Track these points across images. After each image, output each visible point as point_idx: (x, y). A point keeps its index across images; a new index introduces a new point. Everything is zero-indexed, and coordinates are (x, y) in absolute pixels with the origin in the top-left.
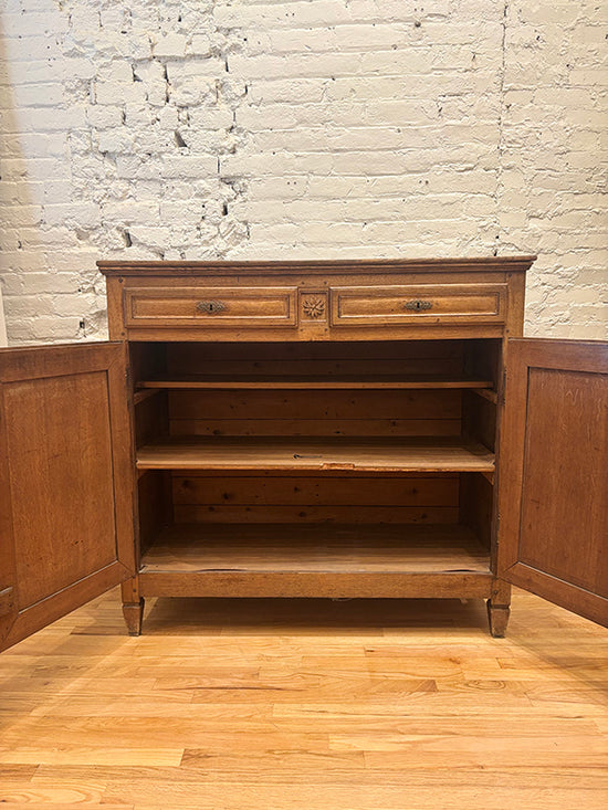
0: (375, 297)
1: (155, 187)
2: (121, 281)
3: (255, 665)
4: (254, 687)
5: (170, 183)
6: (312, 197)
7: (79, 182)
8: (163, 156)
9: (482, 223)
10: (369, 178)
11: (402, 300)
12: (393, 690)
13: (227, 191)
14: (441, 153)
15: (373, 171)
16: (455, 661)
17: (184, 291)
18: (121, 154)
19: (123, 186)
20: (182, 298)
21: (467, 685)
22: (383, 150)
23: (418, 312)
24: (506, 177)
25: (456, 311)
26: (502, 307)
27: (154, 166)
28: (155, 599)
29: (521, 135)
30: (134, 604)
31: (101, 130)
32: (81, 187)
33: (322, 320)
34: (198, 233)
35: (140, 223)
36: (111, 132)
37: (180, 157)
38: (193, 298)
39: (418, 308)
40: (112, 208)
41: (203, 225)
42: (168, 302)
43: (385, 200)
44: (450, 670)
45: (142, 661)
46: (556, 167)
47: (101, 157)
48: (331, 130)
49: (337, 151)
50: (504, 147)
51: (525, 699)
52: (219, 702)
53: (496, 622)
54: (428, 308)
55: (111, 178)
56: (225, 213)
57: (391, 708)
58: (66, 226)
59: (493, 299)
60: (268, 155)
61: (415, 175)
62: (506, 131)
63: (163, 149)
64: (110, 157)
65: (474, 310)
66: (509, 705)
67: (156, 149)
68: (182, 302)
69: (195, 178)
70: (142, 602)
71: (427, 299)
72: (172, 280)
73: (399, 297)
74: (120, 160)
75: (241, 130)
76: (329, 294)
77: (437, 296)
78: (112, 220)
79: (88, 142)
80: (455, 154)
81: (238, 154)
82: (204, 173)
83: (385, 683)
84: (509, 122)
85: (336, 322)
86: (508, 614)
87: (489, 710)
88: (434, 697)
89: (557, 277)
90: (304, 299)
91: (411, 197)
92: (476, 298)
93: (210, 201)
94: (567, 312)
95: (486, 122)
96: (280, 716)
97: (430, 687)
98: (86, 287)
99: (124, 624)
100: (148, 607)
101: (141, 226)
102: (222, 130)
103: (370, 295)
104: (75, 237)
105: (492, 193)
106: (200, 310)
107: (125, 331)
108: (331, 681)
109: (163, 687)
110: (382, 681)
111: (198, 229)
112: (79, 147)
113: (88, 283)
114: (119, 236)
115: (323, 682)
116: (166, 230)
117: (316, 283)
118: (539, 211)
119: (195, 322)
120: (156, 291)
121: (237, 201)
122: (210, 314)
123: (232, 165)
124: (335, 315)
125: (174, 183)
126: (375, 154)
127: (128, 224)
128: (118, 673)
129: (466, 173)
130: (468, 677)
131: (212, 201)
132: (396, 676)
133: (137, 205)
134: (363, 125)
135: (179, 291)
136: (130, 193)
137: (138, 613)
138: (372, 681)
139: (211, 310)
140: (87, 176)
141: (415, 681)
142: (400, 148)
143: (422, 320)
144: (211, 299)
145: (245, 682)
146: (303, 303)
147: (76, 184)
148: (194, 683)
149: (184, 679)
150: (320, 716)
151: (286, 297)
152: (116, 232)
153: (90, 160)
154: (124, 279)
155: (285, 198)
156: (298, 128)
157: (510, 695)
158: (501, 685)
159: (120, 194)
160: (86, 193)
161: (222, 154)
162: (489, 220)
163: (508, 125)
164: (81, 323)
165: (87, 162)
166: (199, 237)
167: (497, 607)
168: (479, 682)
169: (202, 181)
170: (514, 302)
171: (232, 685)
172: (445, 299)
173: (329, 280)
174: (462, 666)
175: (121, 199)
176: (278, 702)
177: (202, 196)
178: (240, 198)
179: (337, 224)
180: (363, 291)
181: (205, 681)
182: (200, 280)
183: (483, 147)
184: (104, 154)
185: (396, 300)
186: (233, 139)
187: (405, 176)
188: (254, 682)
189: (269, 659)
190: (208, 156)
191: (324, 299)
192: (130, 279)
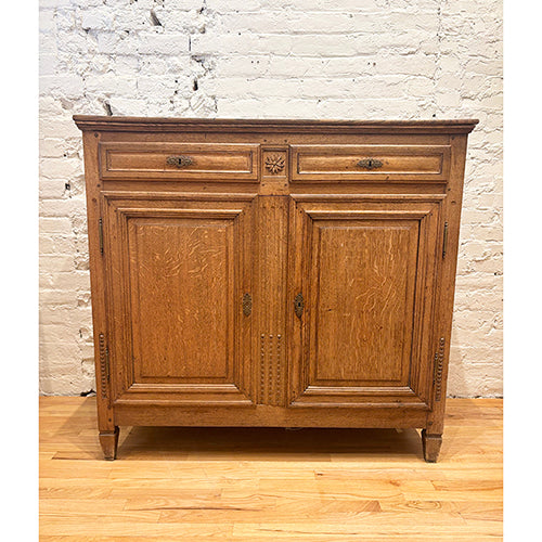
0: (331, 155)
1: (133, 62)
2: (97, 136)
3: (218, 486)
4: (216, 508)
5: (146, 59)
6: (273, 76)
7: (64, 56)
8: (140, 34)
9: (422, 103)
10: (323, 59)
11: (355, 158)
12: (341, 511)
13: (197, 67)
14: (388, 38)
15: (328, 53)
16: (395, 484)
17: (154, 146)
18: (102, 31)
19: (104, 60)
20: (153, 152)
21: (407, 505)
22: (337, 33)
23: (370, 170)
24: (444, 61)
25: (404, 170)
26: (445, 168)
27: (131, 44)
28: (130, 428)
29: (457, 24)
30: (109, 432)
31: (84, 9)
32: (66, 60)
33: (282, 176)
34: (172, 105)
35: (120, 95)
36: (93, 10)
37: (155, 34)
38: (163, 152)
39: (370, 166)
40: (94, 81)
41: (176, 98)
42: (140, 156)
43: (338, 80)
44: (391, 491)
45: (115, 484)
46: (487, 54)
47: (84, 33)
48: (290, 13)
49: (296, 33)
50: (443, 35)
51: (459, 518)
52: (184, 521)
53: (430, 449)
54: (379, 166)
55: (92, 52)
56: (196, 88)
57: (341, 527)
58: (52, 96)
59: (437, 159)
60: (233, 35)
61: (364, 57)
62: (444, 20)
63: (139, 27)
64: (92, 34)
65: (420, 169)
66: (447, 524)
67: (133, 27)
68: (154, 156)
69: (168, 55)
70: (117, 430)
71: (378, 159)
72: (145, 135)
73: (352, 155)
74: (101, 36)
75: (210, 12)
76: (288, 151)
77: (387, 156)
78: (94, 91)
79: (72, 19)
80: (400, 39)
81: (207, 34)
82: (177, 50)
83: (334, 504)
84: (447, 12)
85: (296, 177)
86: (441, 442)
87: (429, 528)
88: (379, 516)
89: (484, 152)
90: (266, 155)
91: (361, 78)
92: (422, 158)
93: (182, 76)
94: (492, 183)
95: (427, 12)
96: (240, 535)
97: (375, 507)
98: (71, 152)
99: (101, 450)
100: (123, 435)
101: (120, 98)
102: (194, 12)
103: (325, 153)
104: (60, 107)
105: (431, 75)
106: (170, 164)
107: (100, 183)
108: (286, 501)
109: (132, 508)
110: (332, 502)
111: (172, 102)
112: (64, 24)
113: (72, 149)
114: (101, 106)
115: (278, 502)
116: (143, 103)
117: (277, 141)
118: (471, 93)
119: (165, 176)
120: (129, 146)
121: (206, 78)
122: (179, 168)
123: (202, 45)
124: (295, 171)
125: (149, 59)
126: (331, 37)
127: (108, 96)
128: (92, 495)
129: (409, 56)
130: (408, 498)
131: (184, 77)
132: (343, 497)
133: (117, 79)
134: (319, 10)
135: (150, 146)
136: (110, 67)
137: (113, 440)
138: (323, 501)
139: (179, 164)
140: (71, 51)
141: (361, 502)
142: (351, 32)
143: (374, 178)
144: (180, 154)
145: (209, 503)
146: (265, 160)
147: (62, 58)
148: (162, 504)
149: (152, 500)
150: (276, 534)
151: (250, 154)
152: (98, 103)
153: (74, 36)
154: (100, 135)
155: (248, 77)
156: (262, 11)
157: (447, 515)
158: (437, 505)
159: (101, 68)
160: (70, 66)
161: (193, 33)
162: (428, 100)
163: (447, 15)
164: (67, 185)
165: (70, 38)
166: (172, 109)
167: (431, 436)
168: (418, 503)
169: (174, 58)
170: (455, 163)
171: (197, 506)
172: (395, 159)
173: (290, 139)
174: (402, 487)
175: (102, 72)
176: (239, 522)
177: (175, 72)
178: (209, 75)
179: (295, 100)
180: (320, 149)
181: (171, 502)
182: (170, 136)
183: (424, 34)
184: (87, 31)
185: (350, 158)
186: (203, 19)
187: (355, 58)
188: (216, 503)
189: (229, 481)
190: (181, 34)
191: (283, 156)
192: (105, 134)
